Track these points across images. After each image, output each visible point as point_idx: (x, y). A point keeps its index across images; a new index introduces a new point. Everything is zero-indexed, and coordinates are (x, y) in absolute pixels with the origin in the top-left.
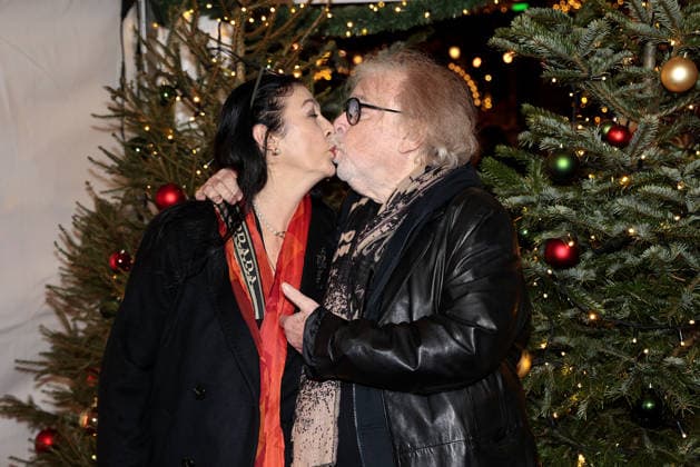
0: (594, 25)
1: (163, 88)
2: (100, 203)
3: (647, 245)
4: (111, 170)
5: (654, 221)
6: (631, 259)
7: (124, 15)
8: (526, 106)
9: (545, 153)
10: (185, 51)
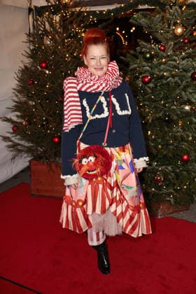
0: (158, 16)
1: (41, 34)
2: (26, 67)
3: (168, 77)
4: (28, 57)
5: (171, 71)
6: (164, 82)
7: (29, 14)
8: (138, 40)
9: (143, 53)
10: (47, 23)
